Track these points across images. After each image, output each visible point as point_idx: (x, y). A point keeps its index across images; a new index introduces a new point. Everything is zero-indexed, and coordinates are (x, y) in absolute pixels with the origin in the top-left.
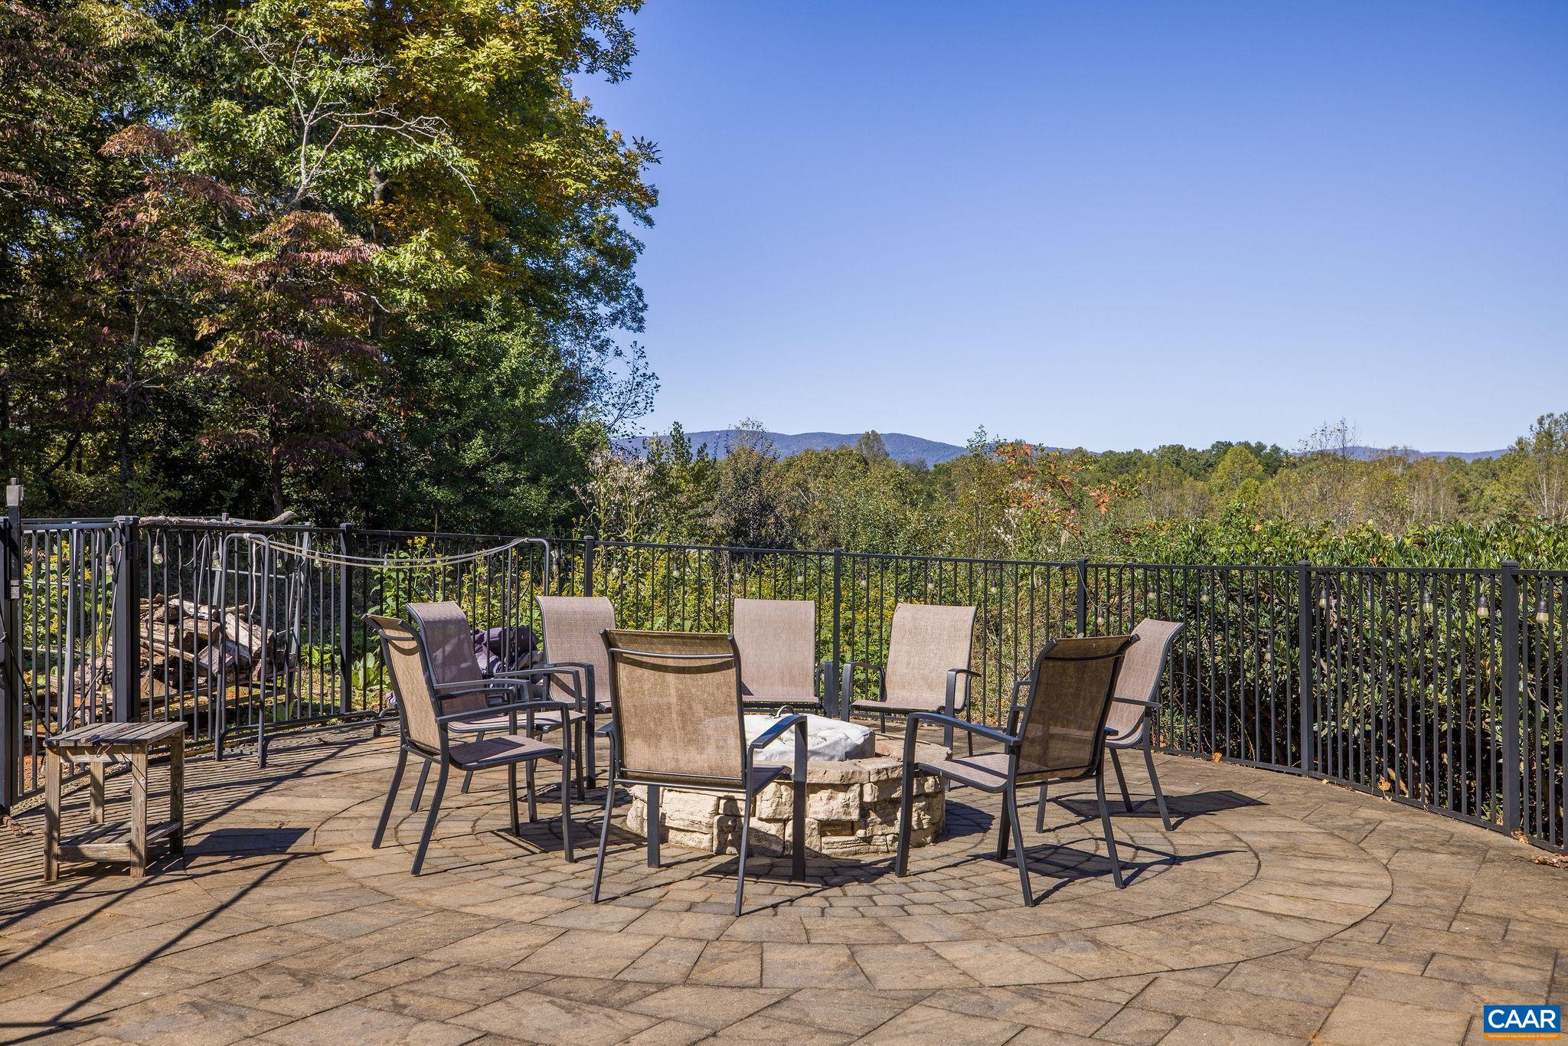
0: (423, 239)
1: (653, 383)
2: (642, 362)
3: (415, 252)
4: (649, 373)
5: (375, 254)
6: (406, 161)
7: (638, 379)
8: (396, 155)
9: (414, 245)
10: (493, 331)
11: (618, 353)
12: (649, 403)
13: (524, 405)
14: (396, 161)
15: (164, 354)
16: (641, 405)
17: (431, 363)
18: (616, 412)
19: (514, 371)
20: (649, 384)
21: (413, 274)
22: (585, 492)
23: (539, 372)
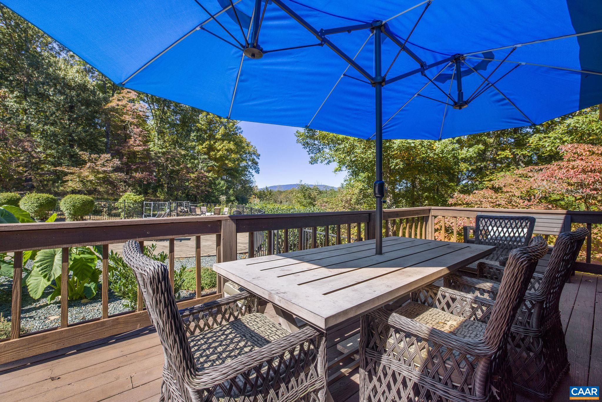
0: (212, 173)
5: (207, 174)
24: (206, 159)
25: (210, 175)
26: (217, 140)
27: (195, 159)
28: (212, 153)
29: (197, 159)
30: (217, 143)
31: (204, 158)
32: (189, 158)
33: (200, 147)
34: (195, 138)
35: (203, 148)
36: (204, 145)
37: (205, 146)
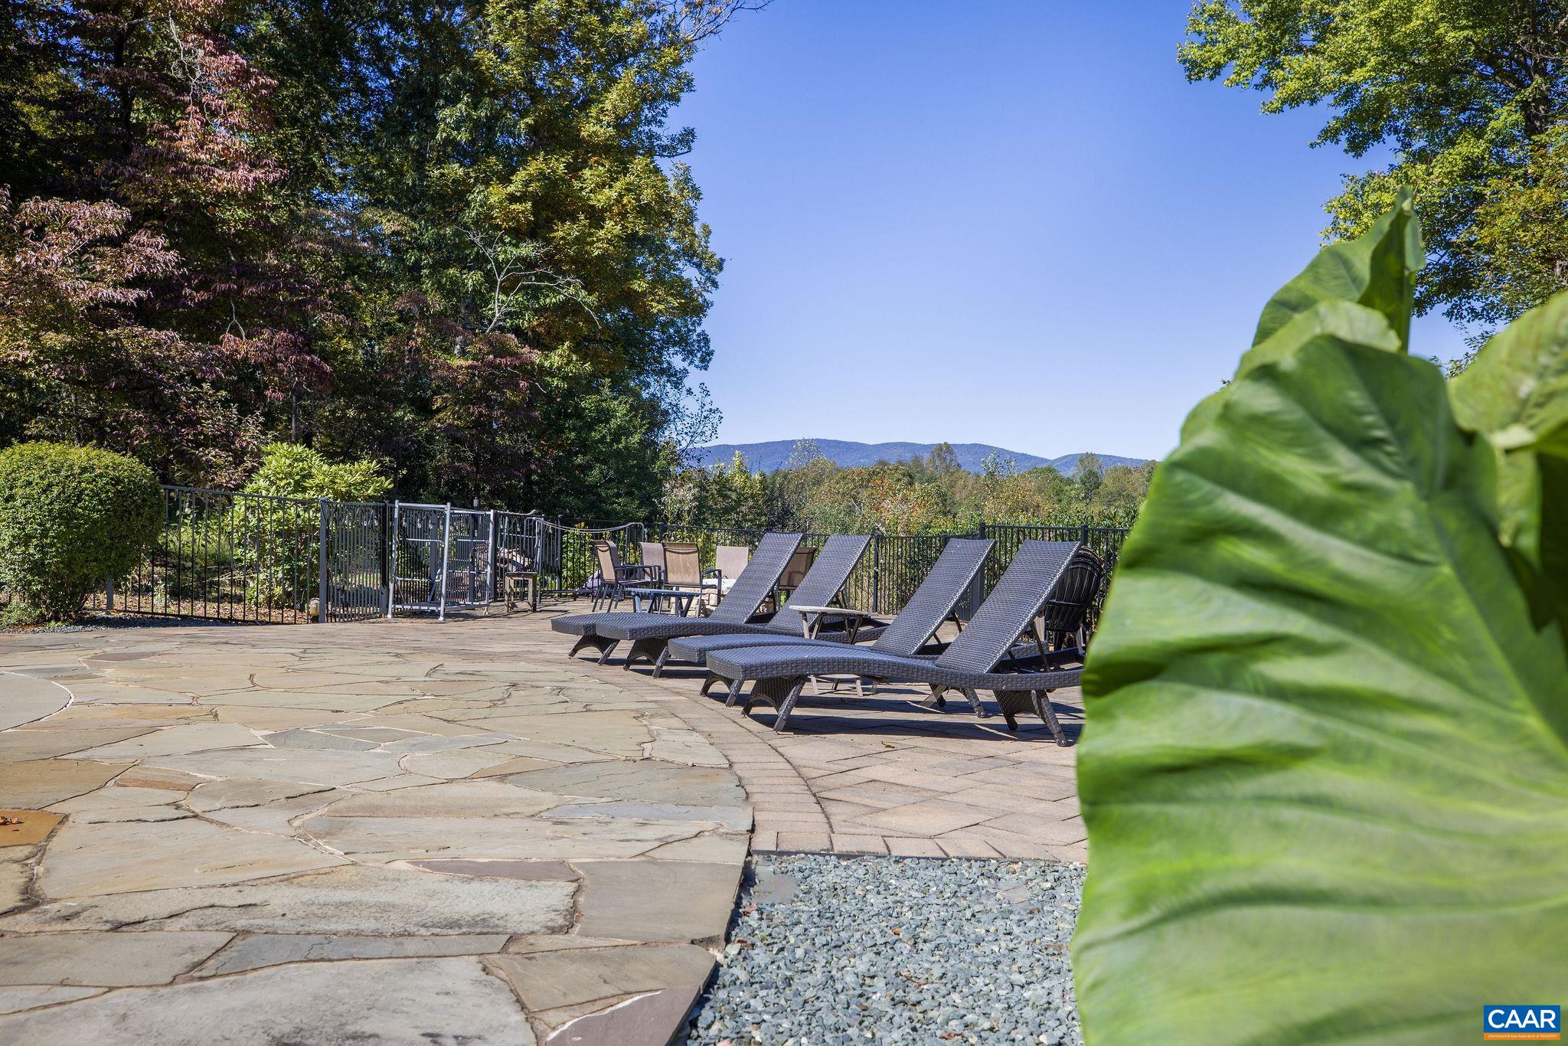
0: (565, 347)
1: (717, 415)
2: (707, 400)
3: (561, 356)
4: (714, 408)
5: (536, 356)
6: (554, 300)
7: (705, 414)
8: (548, 296)
9: (559, 351)
10: (605, 400)
11: (689, 392)
12: (715, 430)
13: (626, 448)
14: (548, 300)
15: (405, 415)
16: (708, 433)
17: (569, 423)
18: (688, 439)
19: (619, 426)
20: (716, 416)
21: (559, 368)
22: (660, 502)
23: (634, 427)
24: (529, 264)
25: (555, 359)
26: (583, 151)
27: (465, 265)
28: (564, 231)
29: (481, 261)
30: (587, 173)
31: (519, 259)
32: (427, 259)
33: (496, 194)
34: (463, 137)
35: (513, 198)
36: (521, 176)
37: (527, 184)
